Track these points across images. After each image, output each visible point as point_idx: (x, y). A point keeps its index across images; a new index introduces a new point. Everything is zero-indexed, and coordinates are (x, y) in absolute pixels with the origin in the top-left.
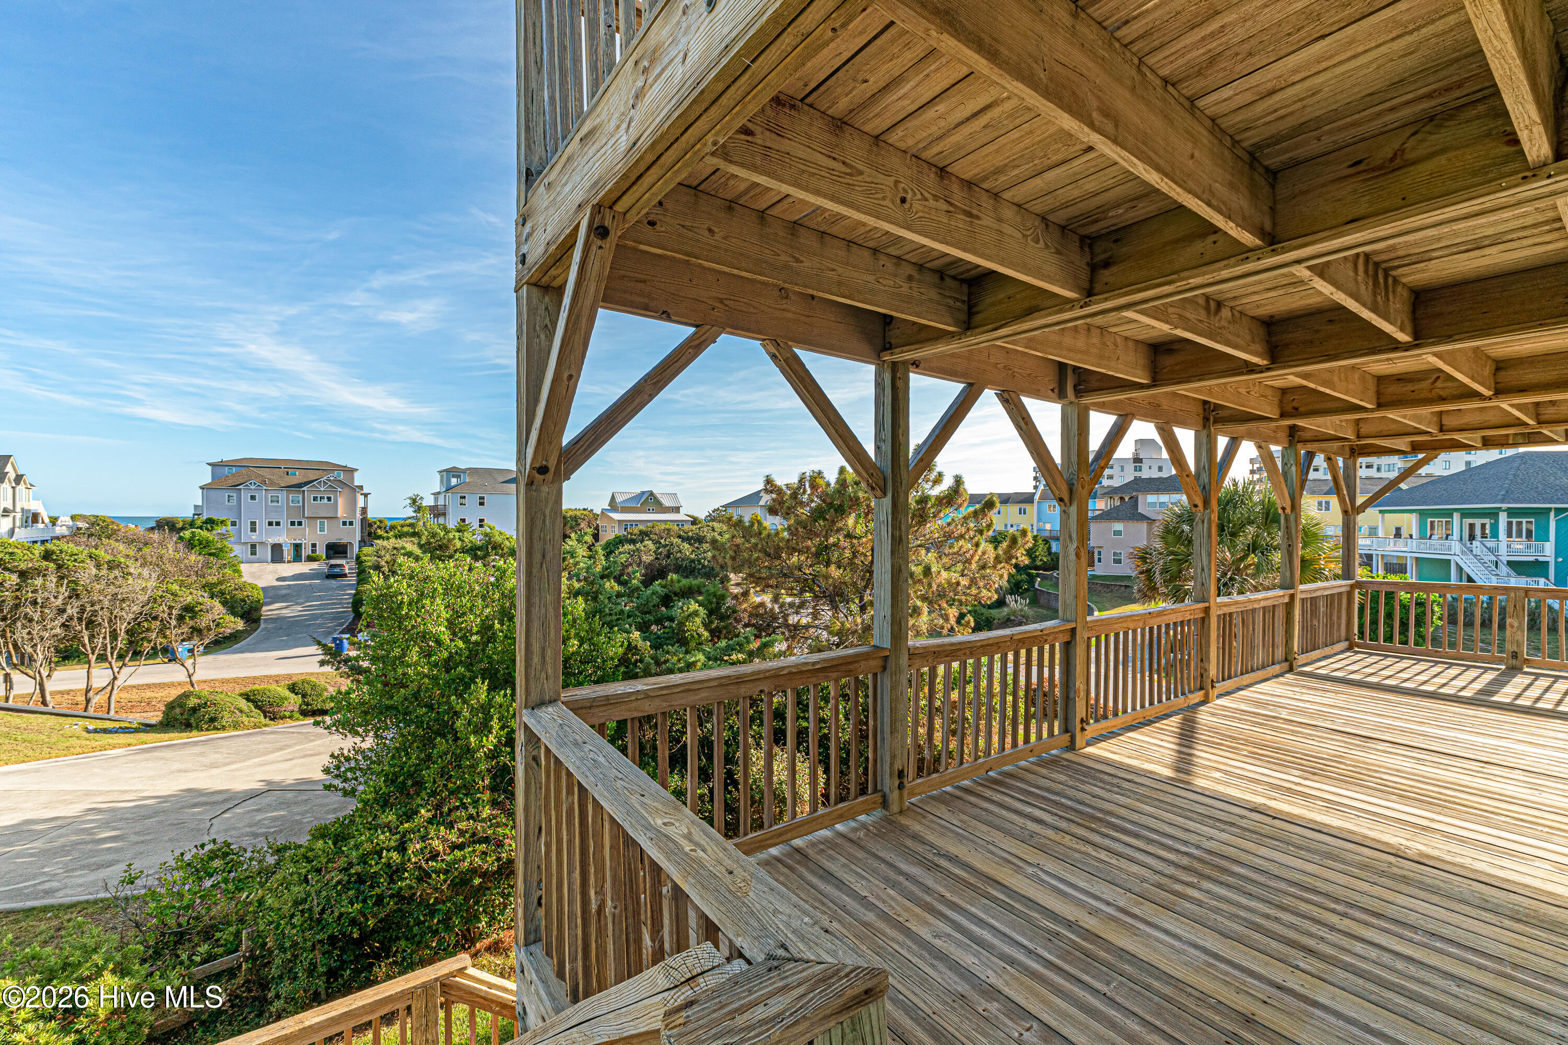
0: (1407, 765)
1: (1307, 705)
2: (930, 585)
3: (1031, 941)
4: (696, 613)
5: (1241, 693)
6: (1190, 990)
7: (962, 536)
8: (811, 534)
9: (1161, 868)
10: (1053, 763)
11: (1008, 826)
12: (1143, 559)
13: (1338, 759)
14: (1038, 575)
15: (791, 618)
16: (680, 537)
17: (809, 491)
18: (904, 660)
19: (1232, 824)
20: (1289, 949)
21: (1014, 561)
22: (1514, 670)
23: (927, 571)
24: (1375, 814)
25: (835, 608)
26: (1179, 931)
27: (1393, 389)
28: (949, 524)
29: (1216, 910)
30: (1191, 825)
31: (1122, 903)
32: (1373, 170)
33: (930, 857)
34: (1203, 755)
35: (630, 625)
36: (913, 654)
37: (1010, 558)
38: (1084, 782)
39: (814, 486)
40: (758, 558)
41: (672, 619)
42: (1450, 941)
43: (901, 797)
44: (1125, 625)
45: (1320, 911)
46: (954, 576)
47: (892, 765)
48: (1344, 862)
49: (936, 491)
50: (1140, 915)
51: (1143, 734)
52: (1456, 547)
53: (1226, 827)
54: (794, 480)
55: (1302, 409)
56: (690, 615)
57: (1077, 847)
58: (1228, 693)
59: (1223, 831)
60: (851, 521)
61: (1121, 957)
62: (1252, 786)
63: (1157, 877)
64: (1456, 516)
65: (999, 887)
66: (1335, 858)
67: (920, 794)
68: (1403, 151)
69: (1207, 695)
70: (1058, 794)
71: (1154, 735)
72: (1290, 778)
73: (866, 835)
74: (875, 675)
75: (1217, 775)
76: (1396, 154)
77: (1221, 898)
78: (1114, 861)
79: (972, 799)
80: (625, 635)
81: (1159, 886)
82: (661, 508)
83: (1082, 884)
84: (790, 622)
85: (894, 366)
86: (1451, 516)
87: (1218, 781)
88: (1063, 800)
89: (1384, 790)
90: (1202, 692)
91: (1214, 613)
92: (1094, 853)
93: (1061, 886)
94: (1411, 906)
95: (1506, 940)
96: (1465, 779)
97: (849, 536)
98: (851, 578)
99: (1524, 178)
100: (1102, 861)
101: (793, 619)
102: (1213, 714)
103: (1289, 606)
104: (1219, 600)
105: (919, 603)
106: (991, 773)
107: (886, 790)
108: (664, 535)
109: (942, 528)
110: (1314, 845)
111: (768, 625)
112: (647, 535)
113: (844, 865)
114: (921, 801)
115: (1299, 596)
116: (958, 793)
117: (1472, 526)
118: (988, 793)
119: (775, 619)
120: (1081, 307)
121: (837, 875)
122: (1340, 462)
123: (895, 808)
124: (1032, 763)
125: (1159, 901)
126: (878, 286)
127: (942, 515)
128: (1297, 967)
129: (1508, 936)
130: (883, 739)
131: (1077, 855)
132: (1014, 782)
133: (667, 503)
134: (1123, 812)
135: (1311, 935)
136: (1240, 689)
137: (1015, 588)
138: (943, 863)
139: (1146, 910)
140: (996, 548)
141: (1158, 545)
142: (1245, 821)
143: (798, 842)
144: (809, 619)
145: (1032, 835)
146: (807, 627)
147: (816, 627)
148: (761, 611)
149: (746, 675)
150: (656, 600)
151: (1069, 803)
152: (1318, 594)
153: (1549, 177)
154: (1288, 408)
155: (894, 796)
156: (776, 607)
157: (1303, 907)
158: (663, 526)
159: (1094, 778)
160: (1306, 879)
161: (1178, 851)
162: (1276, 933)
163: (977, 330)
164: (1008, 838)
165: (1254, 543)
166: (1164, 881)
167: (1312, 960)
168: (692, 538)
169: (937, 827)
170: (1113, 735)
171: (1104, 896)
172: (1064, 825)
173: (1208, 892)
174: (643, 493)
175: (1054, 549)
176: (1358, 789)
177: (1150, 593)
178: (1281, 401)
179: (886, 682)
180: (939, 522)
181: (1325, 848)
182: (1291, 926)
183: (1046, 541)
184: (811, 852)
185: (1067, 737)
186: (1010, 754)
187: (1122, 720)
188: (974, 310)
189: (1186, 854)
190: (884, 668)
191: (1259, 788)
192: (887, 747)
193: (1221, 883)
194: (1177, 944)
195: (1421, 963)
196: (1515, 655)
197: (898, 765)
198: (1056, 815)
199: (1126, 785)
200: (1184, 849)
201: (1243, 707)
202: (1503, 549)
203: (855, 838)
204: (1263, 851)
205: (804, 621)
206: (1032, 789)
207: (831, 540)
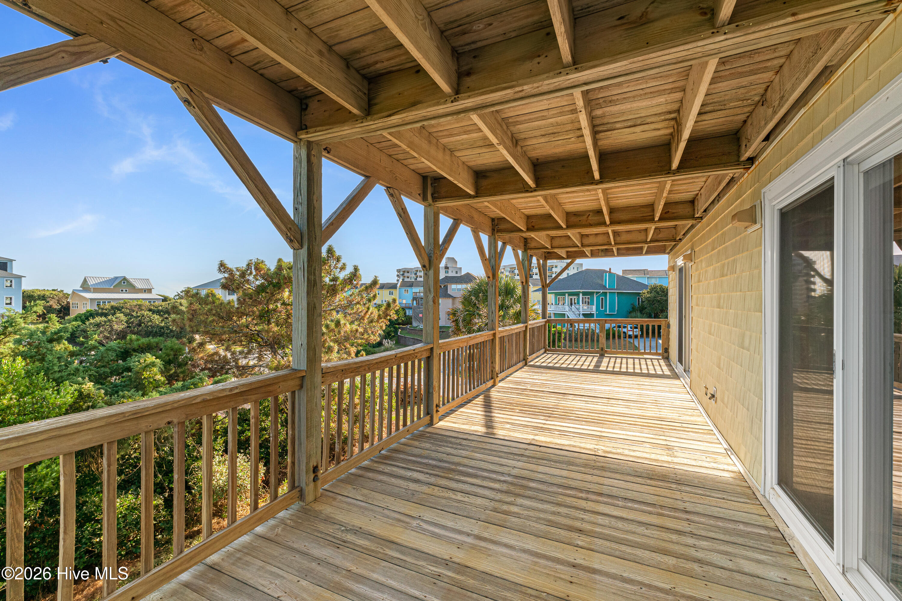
0: (583, 405)
1: (537, 381)
2: (339, 332)
3: (421, 590)
4: (153, 364)
5: (508, 378)
6: (530, 591)
7: (358, 303)
8: (256, 303)
9: (493, 496)
10: (421, 436)
11: (396, 490)
12: (454, 314)
13: (556, 407)
14: (399, 328)
15: (240, 361)
16: (150, 310)
17: (254, 273)
18: (318, 378)
19: (522, 455)
20: (570, 533)
21: (389, 317)
22: (602, 356)
23: (338, 323)
24: (579, 433)
25: (274, 352)
26: (512, 542)
27: (573, 219)
28: (351, 295)
29: (528, 518)
30: (504, 461)
31: (476, 532)
32: (630, 23)
33: (339, 535)
34: (498, 416)
35: (83, 378)
36: (325, 373)
37: (387, 315)
38: (440, 446)
39: (256, 269)
40: (213, 320)
41: (129, 369)
42: (633, 501)
43: (316, 487)
44: (457, 345)
45: (576, 500)
46: (355, 327)
47: (307, 463)
48: (577, 465)
49: (342, 275)
50: (488, 537)
51: (467, 408)
52: (567, 308)
53: (520, 458)
54: (243, 265)
55: (536, 227)
56: (147, 366)
57: (442, 494)
58: (503, 380)
59: (519, 461)
60: (286, 294)
61: (483, 580)
62: (525, 429)
63: (492, 504)
64: (567, 295)
65: (394, 546)
66: (573, 464)
67: (332, 480)
68: (647, 13)
69: (494, 382)
70: (426, 458)
71: (474, 408)
72: (539, 421)
73: (284, 530)
74: (293, 393)
75: (508, 426)
76: (643, 14)
77: (528, 508)
78: (466, 499)
79: (370, 475)
80: (76, 386)
81: (495, 510)
82: (133, 289)
83: (450, 524)
84: (240, 364)
85: (309, 145)
86: (565, 295)
87: (509, 430)
88: (430, 462)
89: (579, 420)
90: (492, 380)
91: (498, 336)
92: (454, 497)
93: (437, 530)
94: (610, 484)
95: (652, 492)
96: (605, 408)
97: (284, 304)
98: (286, 332)
99: (713, 33)
100: (459, 501)
101: (243, 362)
102: (499, 392)
103: (525, 332)
104: (500, 329)
105: (332, 344)
106: (383, 452)
107: (303, 485)
108: (136, 309)
109: (347, 298)
110: (561, 459)
111: (222, 368)
112: (119, 310)
113: (261, 568)
114: (332, 486)
115: (529, 327)
116: (360, 472)
117: (571, 299)
118: (381, 467)
119: (228, 363)
120: (452, 102)
121: (251, 582)
122: (541, 261)
123: (310, 497)
124: (408, 439)
125: (497, 522)
126: (290, 44)
127: (346, 289)
128: (577, 546)
129: (651, 490)
130: (300, 444)
131: (444, 501)
132: (398, 455)
133: (139, 285)
134: (466, 461)
135: (577, 519)
136: (507, 377)
137: (387, 335)
138: (350, 537)
139: (490, 532)
140: (379, 310)
141: (460, 307)
142: (528, 452)
143: (214, 558)
144: (255, 362)
145: (414, 493)
146: (254, 366)
147: (261, 366)
148: (217, 358)
149: (147, 409)
150: (112, 355)
151: (434, 462)
152: (535, 326)
153: (725, 33)
154: (530, 226)
155: (309, 490)
156: (229, 355)
157: (569, 500)
158: (135, 303)
159: (446, 442)
160: (564, 481)
161: (500, 481)
162: (561, 524)
163: (375, 116)
164: (398, 500)
165: (502, 304)
166: (497, 505)
167: (583, 537)
168: (162, 311)
169: (344, 505)
170: (453, 411)
171: (465, 530)
172: (432, 480)
173: (521, 506)
174: (116, 278)
175: (407, 314)
176: (568, 421)
177: (457, 331)
178: (527, 222)
179: (302, 397)
180: (345, 294)
181: (566, 459)
182: (567, 516)
183: (403, 309)
184: (226, 566)
185: (428, 417)
186: (395, 436)
187: (458, 401)
188: (372, 102)
189: (504, 481)
190: (301, 386)
191: (529, 430)
192: (303, 449)
193: (526, 497)
194: (513, 553)
195: (627, 519)
196: (602, 349)
197: (313, 463)
198: (427, 473)
199: (464, 442)
200: (503, 478)
201: (511, 386)
202: (581, 310)
203: (273, 536)
204: (541, 469)
205: (251, 363)
206: (411, 458)
207: (271, 307)
